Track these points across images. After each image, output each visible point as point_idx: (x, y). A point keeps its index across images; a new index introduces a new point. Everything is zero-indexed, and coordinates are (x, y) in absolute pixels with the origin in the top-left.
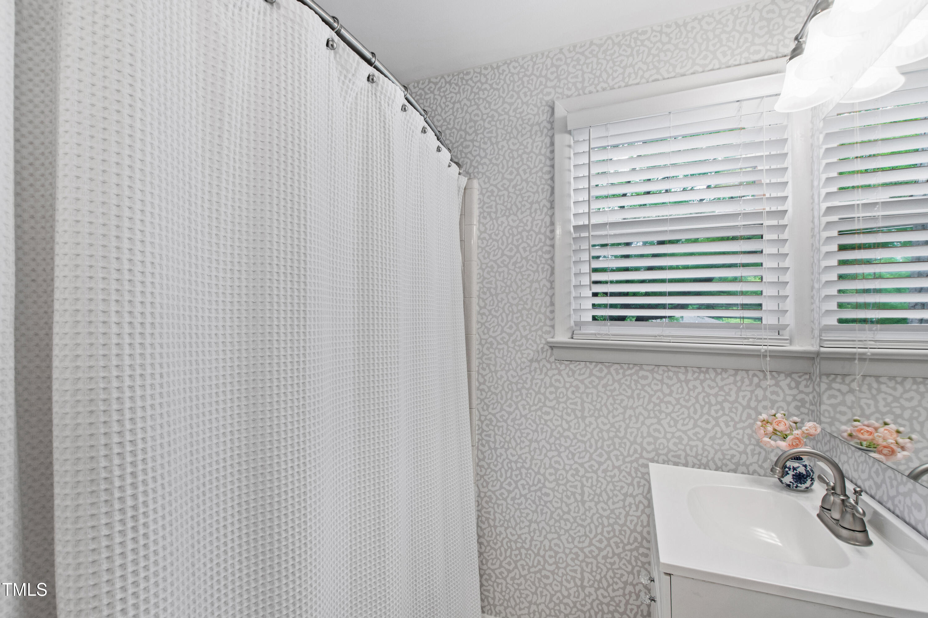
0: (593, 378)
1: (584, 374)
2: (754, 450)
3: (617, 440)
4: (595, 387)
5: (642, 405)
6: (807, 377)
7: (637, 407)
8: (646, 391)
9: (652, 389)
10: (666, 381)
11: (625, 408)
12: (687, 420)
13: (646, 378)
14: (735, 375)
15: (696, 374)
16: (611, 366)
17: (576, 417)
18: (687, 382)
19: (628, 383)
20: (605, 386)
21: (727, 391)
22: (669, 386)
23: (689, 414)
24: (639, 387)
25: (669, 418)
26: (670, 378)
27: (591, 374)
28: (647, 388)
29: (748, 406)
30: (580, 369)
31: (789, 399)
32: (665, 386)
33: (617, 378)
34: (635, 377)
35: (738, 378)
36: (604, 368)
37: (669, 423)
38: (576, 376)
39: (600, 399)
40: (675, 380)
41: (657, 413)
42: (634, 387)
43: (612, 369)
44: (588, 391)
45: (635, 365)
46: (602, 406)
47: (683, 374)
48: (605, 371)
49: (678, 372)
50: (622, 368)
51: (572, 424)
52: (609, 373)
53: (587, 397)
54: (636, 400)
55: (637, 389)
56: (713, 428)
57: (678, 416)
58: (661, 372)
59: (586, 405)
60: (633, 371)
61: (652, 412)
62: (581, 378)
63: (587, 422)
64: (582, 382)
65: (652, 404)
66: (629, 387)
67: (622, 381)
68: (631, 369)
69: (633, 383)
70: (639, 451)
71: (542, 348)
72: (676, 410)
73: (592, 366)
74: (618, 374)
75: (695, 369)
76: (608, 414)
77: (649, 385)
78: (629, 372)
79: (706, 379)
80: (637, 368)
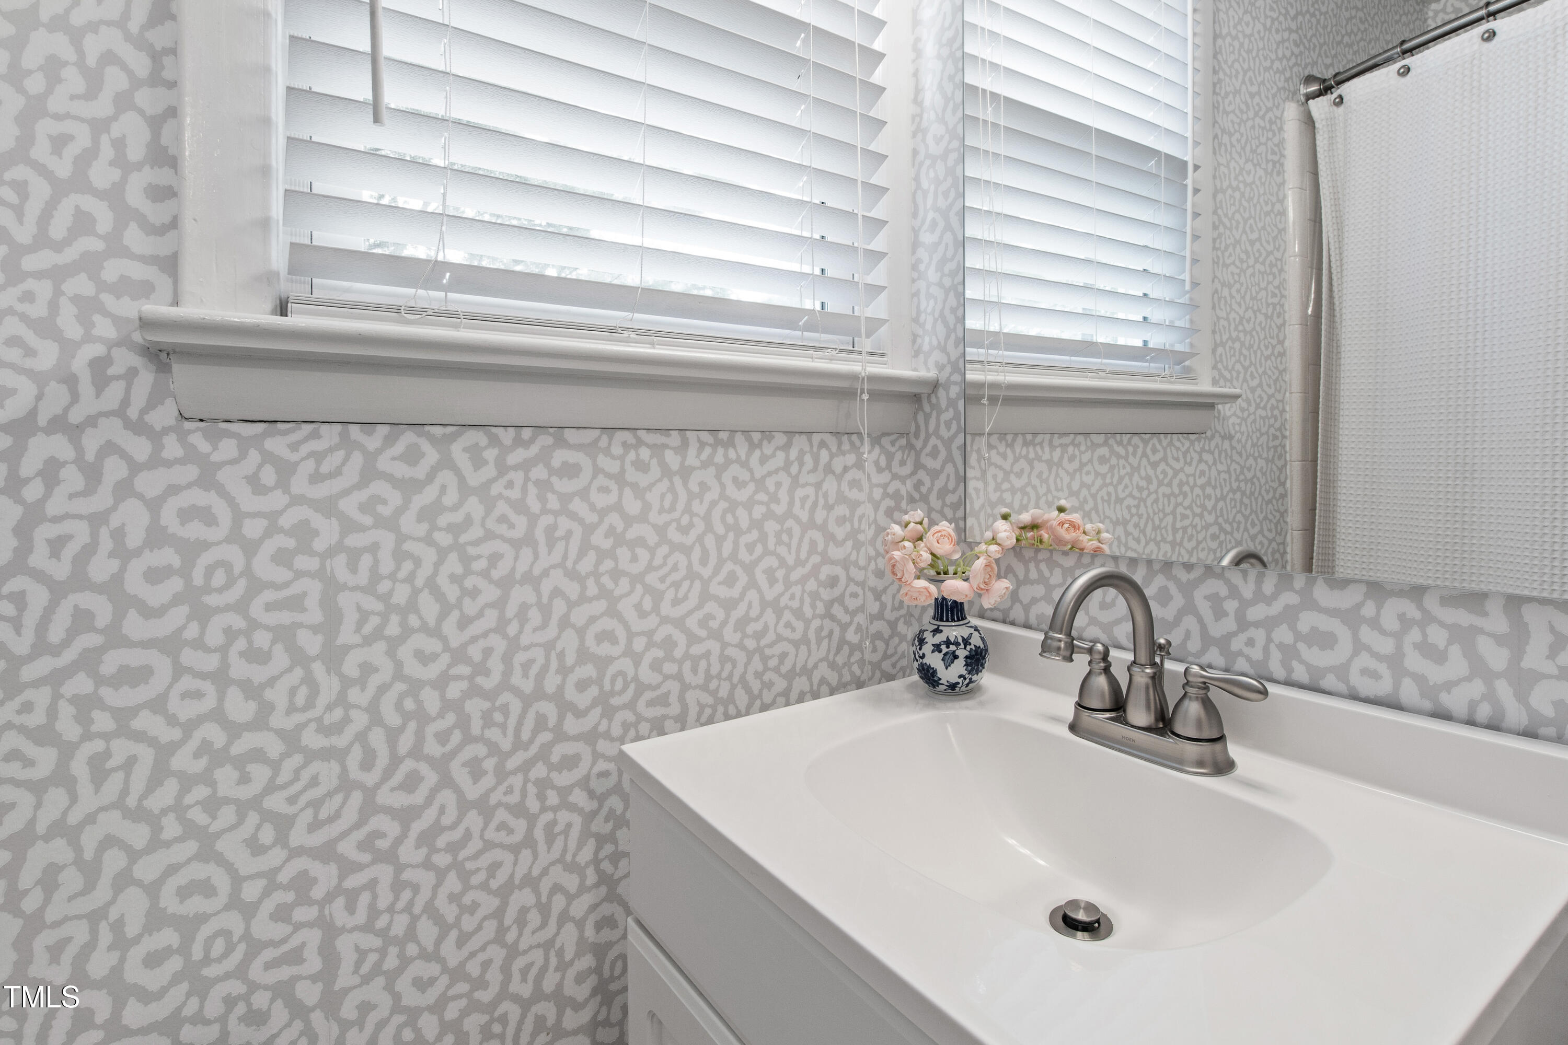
0: (379, 487)
1: (337, 473)
2: (821, 628)
3: (475, 707)
4: (390, 524)
5: (562, 565)
6: (903, 442)
7: (546, 573)
8: (573, 516)
9: (592, 507)
10: (632, 475)
11: (506, 584)
12: (686, 584)
13: (570, 471)
14: (787, 447)
15: (708, 451)
16: (452, 438)
17: (299, 658)
18: (685, 473)
19: (515, 494)
20: (429, 514)
21: (772, 489)
22: (639, 492)
23: (690, 566)
24: (553, 503)
25: (639, 588)
26: (641, 466)
27: (369, 473)
28: (577, 505)
29: (811, 524)
30: (319, 457)
31: (877, 493)
32: (628, 492)
33: (474, 479)
34: (539, 472)
35: (794, 453)
36: (426, 446)
37: (638, 607)
38: (299, 484)
39: (408, 566)
40: (655, 470)
41: (605, 580)
42: (534, 505)
43: (457, 450)
44: (355, 540)
45: (540, 428)
46: (416, 592)
47: (676, 450)
48: (431, 455)
49: (665, 446)
50: (494, 441)
51: (277, 695)
52: (447, 463)
53: (353, 568)
54: (543, 548)
55: (545, 511)
56: (743, 595)
57: (662, 580)
58: (617, 450)
59: (346, 601)
60: (534, 450)
61: (591, 583)
62: (321, 491)
63: (350, 667)
64: (328, 507)
65: (592, 556)
66: (520, 506)
67: (496, 489)
68: (527, 444)
69: (532, 491)
70: (552, 721)
71: (99, 366)
72: (658, 561)
73: (373, 441)
74: (478, 463)
75: (706, 437)
76: (442, 616)
77: (584, 494)
78: (517, 456)
79: (728, 462)
80: (545, 440)
